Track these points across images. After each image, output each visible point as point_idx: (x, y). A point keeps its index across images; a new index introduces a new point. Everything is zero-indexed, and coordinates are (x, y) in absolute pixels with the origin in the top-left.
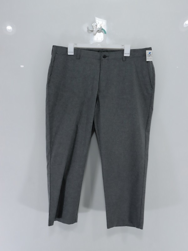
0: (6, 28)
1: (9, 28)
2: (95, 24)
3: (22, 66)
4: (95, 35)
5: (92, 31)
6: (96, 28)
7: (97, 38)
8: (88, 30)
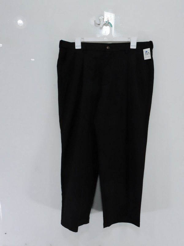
0: (17, 22)
1: (20, 22)
2: (102, 17)
3: (33, 60)
4: (101, 28)
5: (99, 24)
6: (103, 21)
7: (106, 32)
8: (95, 23)
